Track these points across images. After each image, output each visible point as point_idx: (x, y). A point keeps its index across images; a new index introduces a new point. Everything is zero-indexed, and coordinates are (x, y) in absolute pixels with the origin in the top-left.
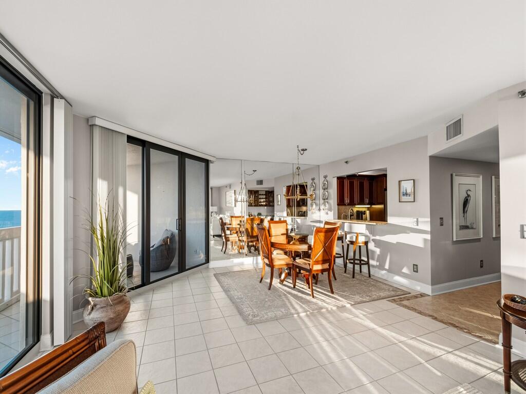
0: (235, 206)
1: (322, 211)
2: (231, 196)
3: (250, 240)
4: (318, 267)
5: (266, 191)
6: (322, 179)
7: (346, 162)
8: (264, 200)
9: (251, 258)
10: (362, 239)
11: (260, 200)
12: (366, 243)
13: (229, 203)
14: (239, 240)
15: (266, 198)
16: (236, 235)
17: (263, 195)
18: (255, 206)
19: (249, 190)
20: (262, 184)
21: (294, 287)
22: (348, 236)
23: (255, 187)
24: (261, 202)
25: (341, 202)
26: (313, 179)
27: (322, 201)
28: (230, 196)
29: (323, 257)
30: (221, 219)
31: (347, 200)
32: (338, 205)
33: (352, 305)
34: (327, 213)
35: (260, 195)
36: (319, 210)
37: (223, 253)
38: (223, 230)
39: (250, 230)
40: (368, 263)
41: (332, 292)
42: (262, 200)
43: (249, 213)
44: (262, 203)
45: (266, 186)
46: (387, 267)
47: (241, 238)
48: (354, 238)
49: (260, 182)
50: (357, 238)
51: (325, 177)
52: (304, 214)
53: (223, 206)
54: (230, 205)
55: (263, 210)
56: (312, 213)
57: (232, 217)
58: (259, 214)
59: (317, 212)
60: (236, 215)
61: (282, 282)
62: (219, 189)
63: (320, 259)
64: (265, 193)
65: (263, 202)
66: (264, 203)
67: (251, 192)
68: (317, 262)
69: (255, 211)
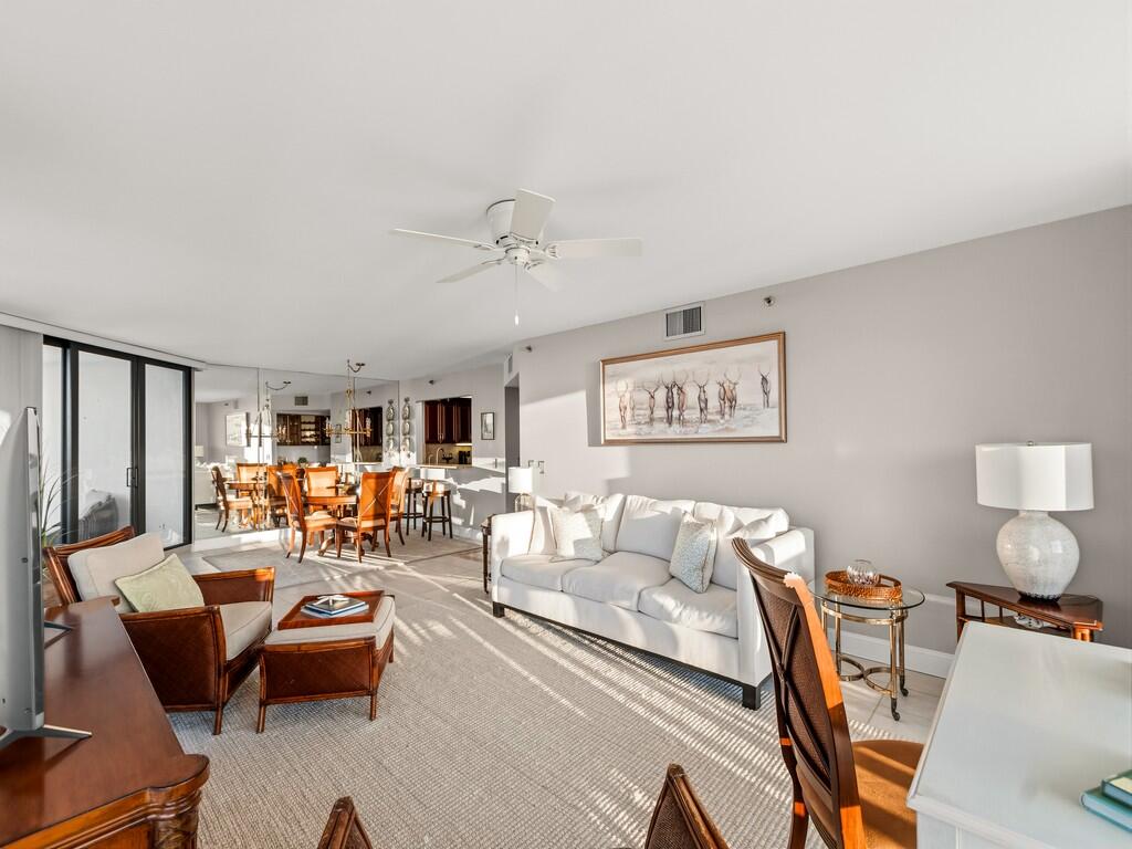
0: (249, 445)
1: (402, 452)
2: (239, 425)
3: (275, 504)
4: (368, 524)
5: (317, 417)
6: (403, 403)
7: (431, 382)
8: (312, 433)
9: (277, 531)
10: (440, 489)
11: (303, 434)
12: (447, 493)
13: (235, 439)
14: (255, 506)
15: (315, 430)
16: (248, 498)
17: (310, 423)
18: (291, 444)
19: (279, 415)
20: (306, 404)
21: (339, 556)
22: (425, 485)
23: (291, 408)
24: (305, 437)
25: (431, 438)
26: (391, 402)
27: (402, 437)
28: (235, 424)
29: (375, 510)
30: (216, 469)
31: (441, 436)
32: (427, 442)
33: (406, 563)
34: (409, 456)
35: (304, 423)
36: (399, 451)
37: (219, 532)
38: (220, 489)
39: (275, 487)
40: (450, 520)
41: (390, 556)
42: (308, 434)
43: (279, 458)
44: (308, 440)
45: (313, 408)
46: (471, 523)
47: (256, 502)
48: (431, 487)
49: (303, 400)
50: (434, 487)
51: (407, 400)
52: (379, 459)
53: (220, 445)
54: (235, 443)
55: (311, 453)
56: (390, 455)
57: (239, 465)
58: (303, 460)
59: (396, 454)
60: (250, 462)
61: (322, 553)
62: (209, 407)
63: (371, 513)
64: (313, 420)
65: (311, 437)
66: (313, 440)
67: (282, 418)
68: (365, 518)
69: (293, 454)
